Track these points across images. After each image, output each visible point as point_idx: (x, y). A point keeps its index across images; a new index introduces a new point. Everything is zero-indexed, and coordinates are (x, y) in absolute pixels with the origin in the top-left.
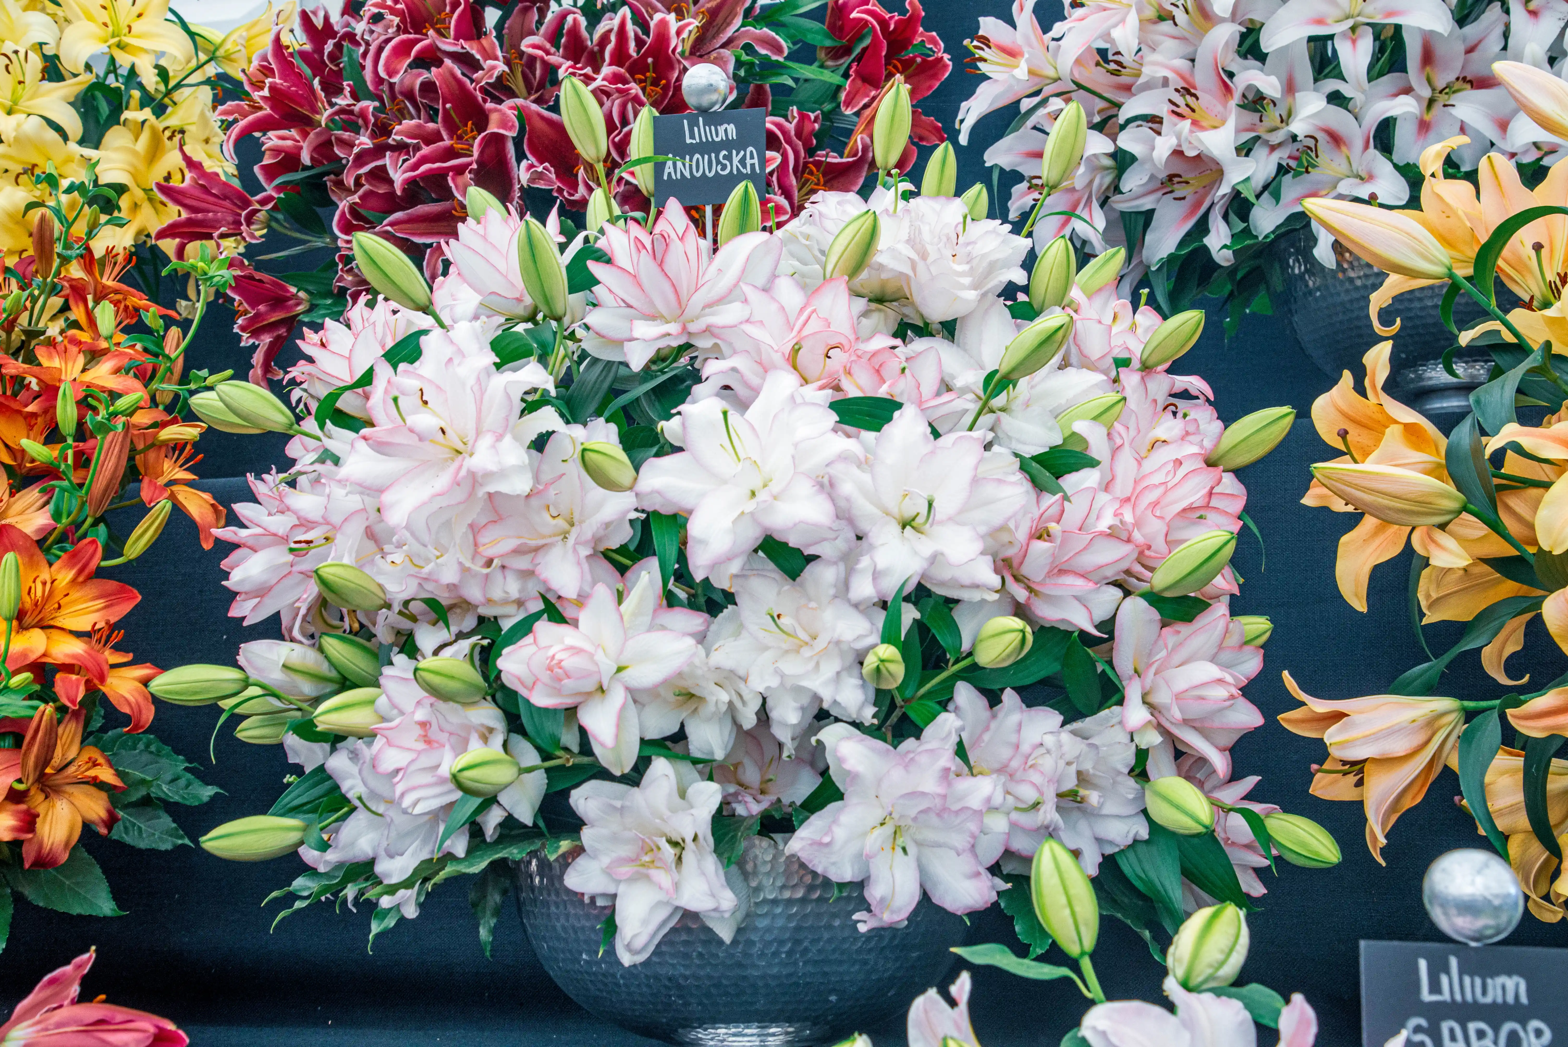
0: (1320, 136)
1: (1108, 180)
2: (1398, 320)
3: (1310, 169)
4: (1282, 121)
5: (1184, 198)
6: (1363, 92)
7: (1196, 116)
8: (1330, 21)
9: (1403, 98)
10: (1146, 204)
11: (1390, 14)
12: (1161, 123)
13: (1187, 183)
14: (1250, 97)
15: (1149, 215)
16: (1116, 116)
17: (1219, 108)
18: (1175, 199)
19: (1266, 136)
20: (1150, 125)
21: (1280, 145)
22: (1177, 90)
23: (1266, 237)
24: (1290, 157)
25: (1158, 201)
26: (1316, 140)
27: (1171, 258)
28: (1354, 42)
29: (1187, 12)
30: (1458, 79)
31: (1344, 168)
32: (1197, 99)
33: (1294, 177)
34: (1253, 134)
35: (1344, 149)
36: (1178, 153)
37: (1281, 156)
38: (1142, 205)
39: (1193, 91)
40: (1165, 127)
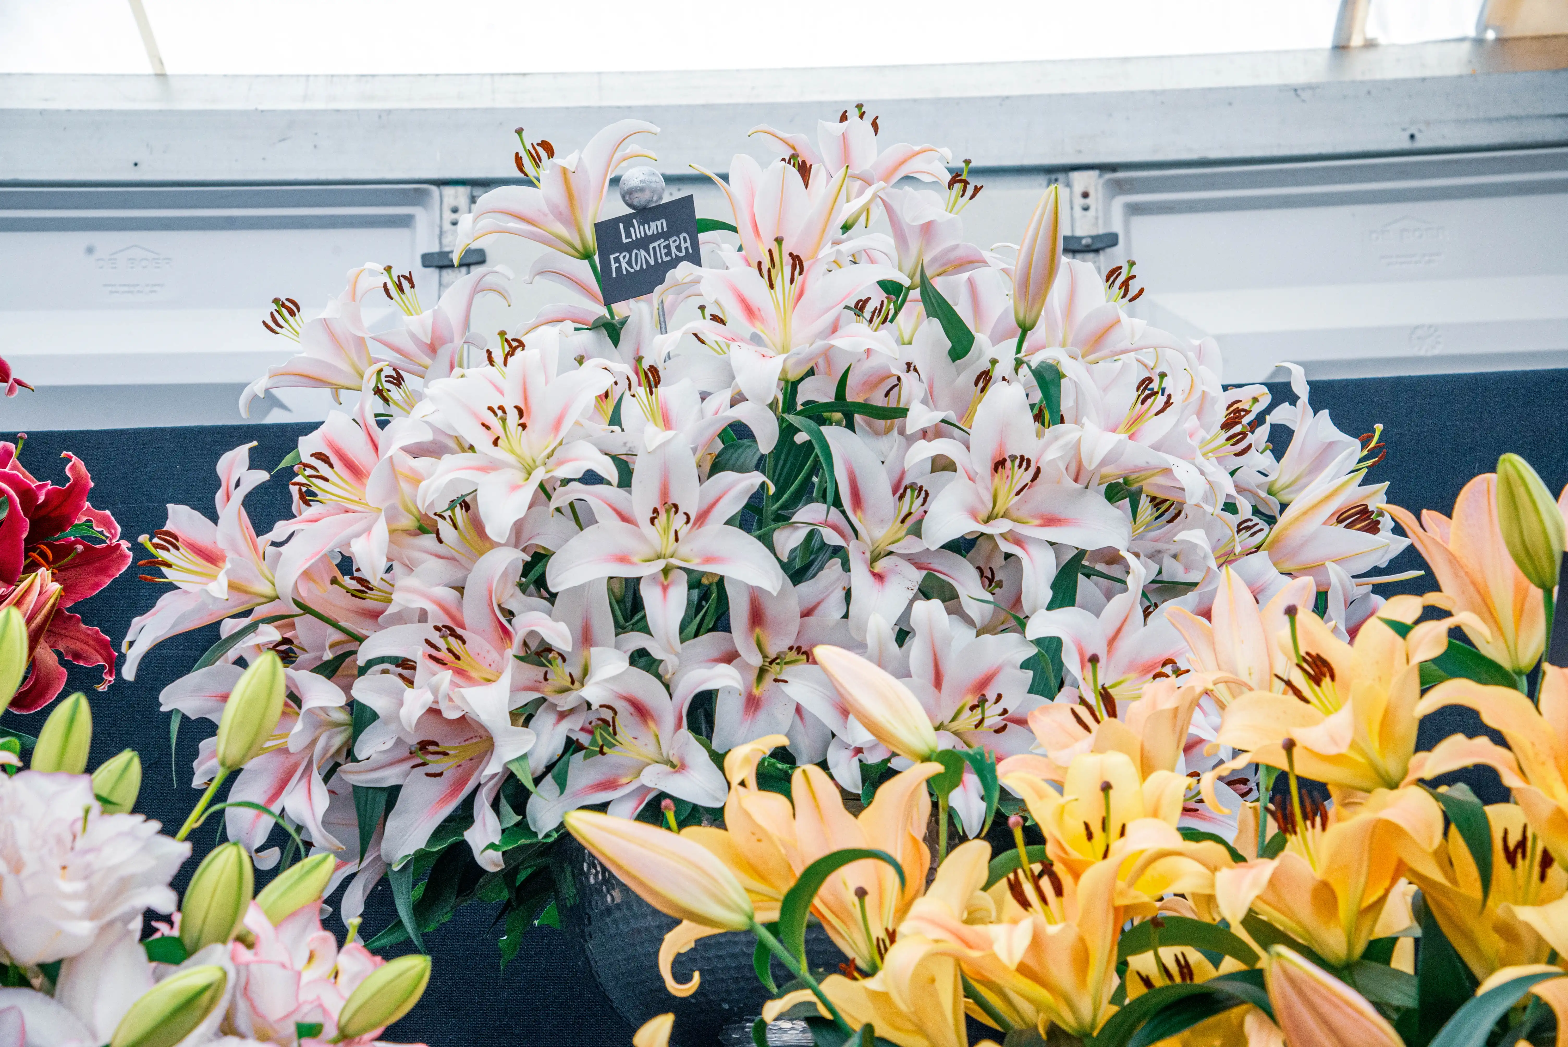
0: (620, 705)
1: (338, 741)
2: (696, 975)
3: (605, 749)
4: (573, 683)
5: (440, 775)
6: (677, 654)
7: (461, 664)
8: (635, 559)
9: (723, 668)
10: (389, 777)
11: (708, 560)
12: (414, 668)
13: (445, 754)
14: (534, 645)
15: (393, 793)
16: (356, 654)
17: (494, 655)
18: (428, 775)
19: (553, 698)
20: (400, 670)
21: (572, 711)
22: (437, 628)
23: (547, 836)
24: (582, 729)
25: (407, 775)
26: (616, 713)
27: (420, 856)
28: (665, 588)
29: (455, 526)
30: (791, 648)
31: (650, 751)
32: (464, 642)
33: (586, 757)
34: (536, 695)
35: (651, 724)
36: (434, 712)
37: (571, 727)
38: (384, 779)
39: (459, 631)
40: (419, 676)
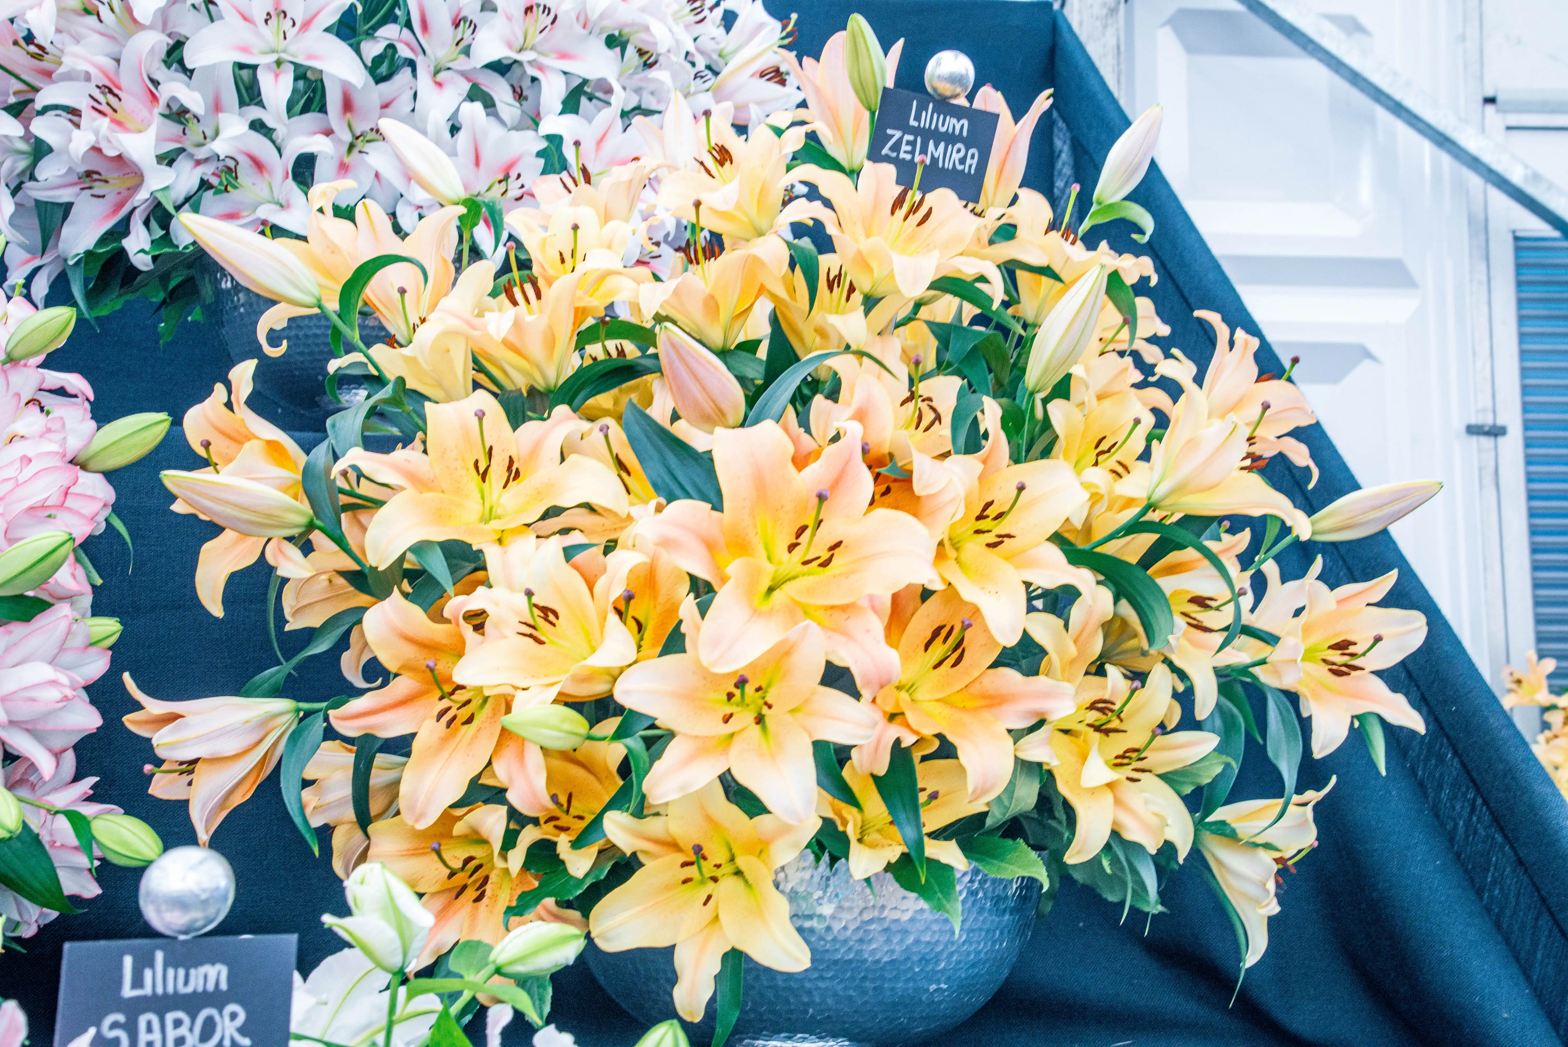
0: (242, 159)
1: (22, 164)
2: (285, 342)
3: (229, 188)
4: (205, 138)
5: (103, 196)
6: (285, 125)
7: (117, 116)
8: (254, 51)
9: (321, 138)
10: (64, 196)
11: (310, 57)
12: (80, 116)
13: (106, 182)
14: (175, 108)
15: (67, 208)
16: (32, 101)
17: (145, 113)
18: (93, 196)
19: (191, 149)
20: (70, 116)
21: (206, 160)
22: (98, 87)
23: (186, 247)
24: (213, 174)
25: (78, 195)
26: (237, 163)
27: (89, 255)
28: (277, 76)
29: (112, 10)
30: (372, 130)
31: (265, 193)
32: (120, 100)
33: (215, 194)
34: (177, 146)
35: (266, 175)
36: (96, 150)
37: (207, 171)
38: (60, 196)
39: (116, 91)
40: (84, 121)
